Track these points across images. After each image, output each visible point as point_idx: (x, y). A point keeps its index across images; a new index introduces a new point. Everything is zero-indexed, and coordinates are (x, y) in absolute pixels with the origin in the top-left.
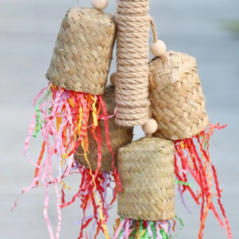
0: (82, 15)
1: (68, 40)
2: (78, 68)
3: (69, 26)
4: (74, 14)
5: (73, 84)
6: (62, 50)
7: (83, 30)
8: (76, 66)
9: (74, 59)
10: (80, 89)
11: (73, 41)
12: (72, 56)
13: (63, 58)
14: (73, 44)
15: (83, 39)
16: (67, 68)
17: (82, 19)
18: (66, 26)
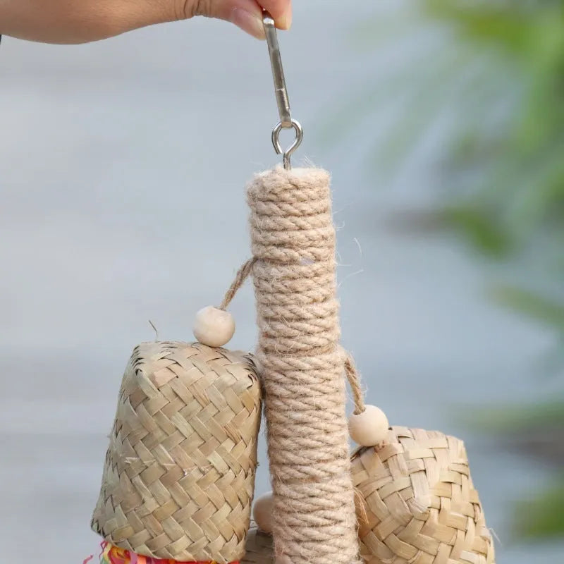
0: (175, 367)
1: (145, 434)
2: (180, 502)
3: (147, 398)
4: (155, 368)
5: (167, 542)
6: (132, 461)
7: (182, 405)
8: (172, 497)
9: (166, 479)
10: (186, 553)
11: (159, 434)
12: (162, 472)
13: (138, 480)
14: (162, 443)
15: (185, 427)
16: (151, 505)
17: (177, 377)
18: (134, 395)
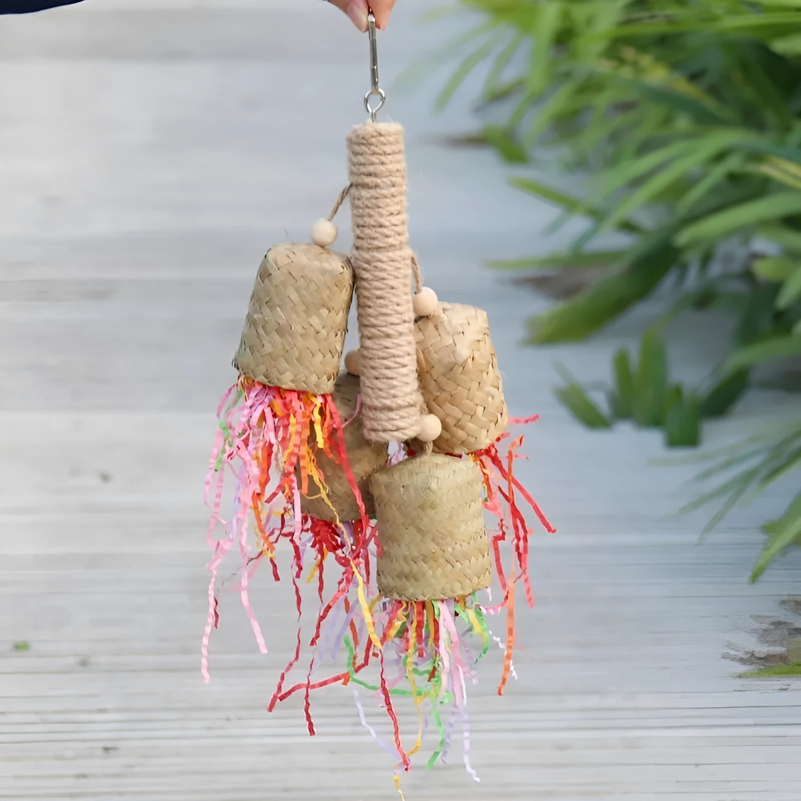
0: (291, 256)
1: (267, 299)
2: (288, 348)
3: (271, 274)
4: (279, 255)
5: (279, 375)
6: (258, 318)
7: (294, 281)
8: (282, 343)
9: (280, 331)
10: (290, 383)
11: (276, 300)
12: (276, 326)
13: (261, 331)
14: (278, 306)
15: (294, 296)
16: (268, 348)
17: (292, 262)
18: (264, 274)
